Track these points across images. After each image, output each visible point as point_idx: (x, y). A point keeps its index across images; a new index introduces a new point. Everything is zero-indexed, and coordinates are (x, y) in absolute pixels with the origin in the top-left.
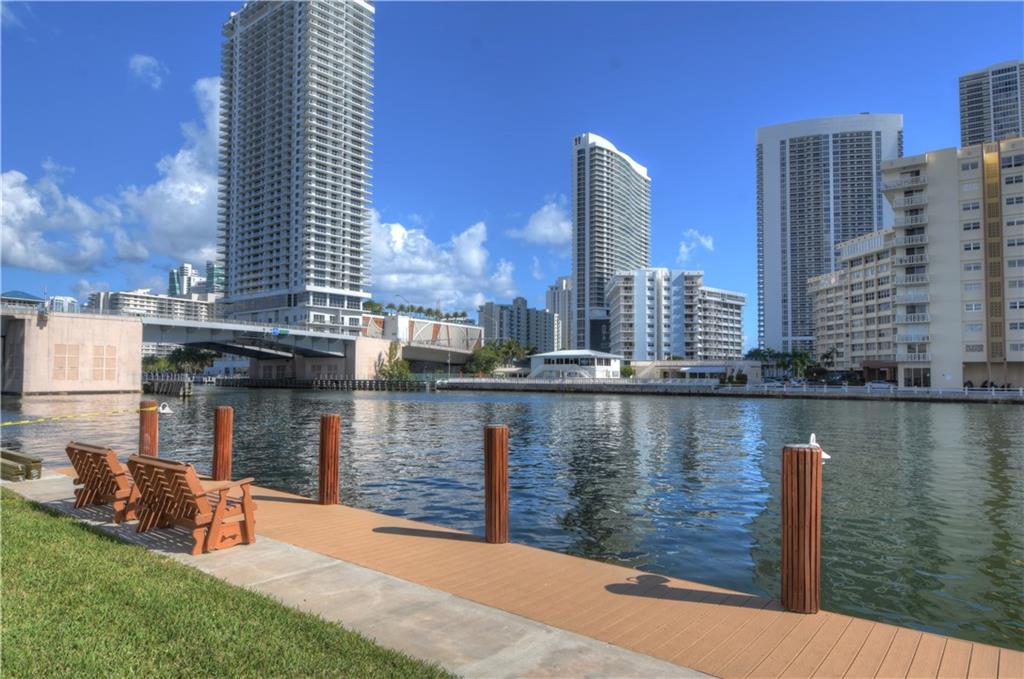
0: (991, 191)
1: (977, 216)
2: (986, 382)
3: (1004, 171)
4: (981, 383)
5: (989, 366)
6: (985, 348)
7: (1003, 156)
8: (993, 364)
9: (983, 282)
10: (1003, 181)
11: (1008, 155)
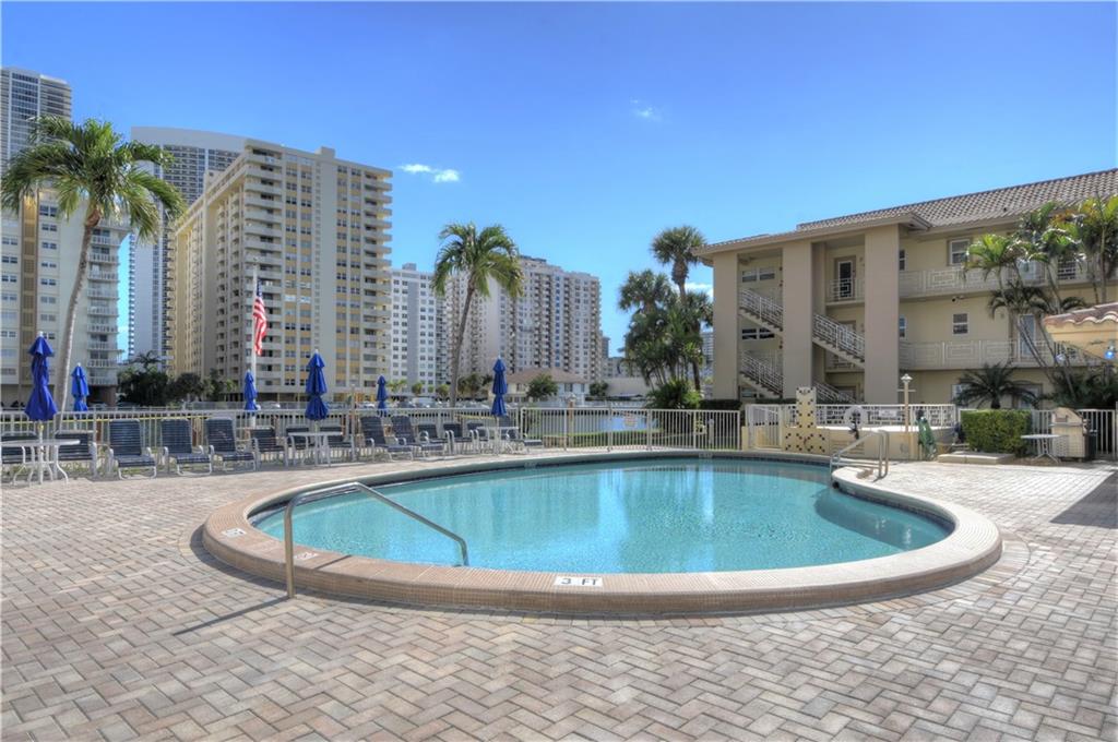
0: (29, 232)
1: (16, 251)
2: (16, 402)
3: (41, 217)
4: (11, 403)
5: (20, 388)
6: (17, 372)
7: (41, 204)
8: (23, 386)
9: (18, 313)
10: (40, 227)
11: (46, 205)
